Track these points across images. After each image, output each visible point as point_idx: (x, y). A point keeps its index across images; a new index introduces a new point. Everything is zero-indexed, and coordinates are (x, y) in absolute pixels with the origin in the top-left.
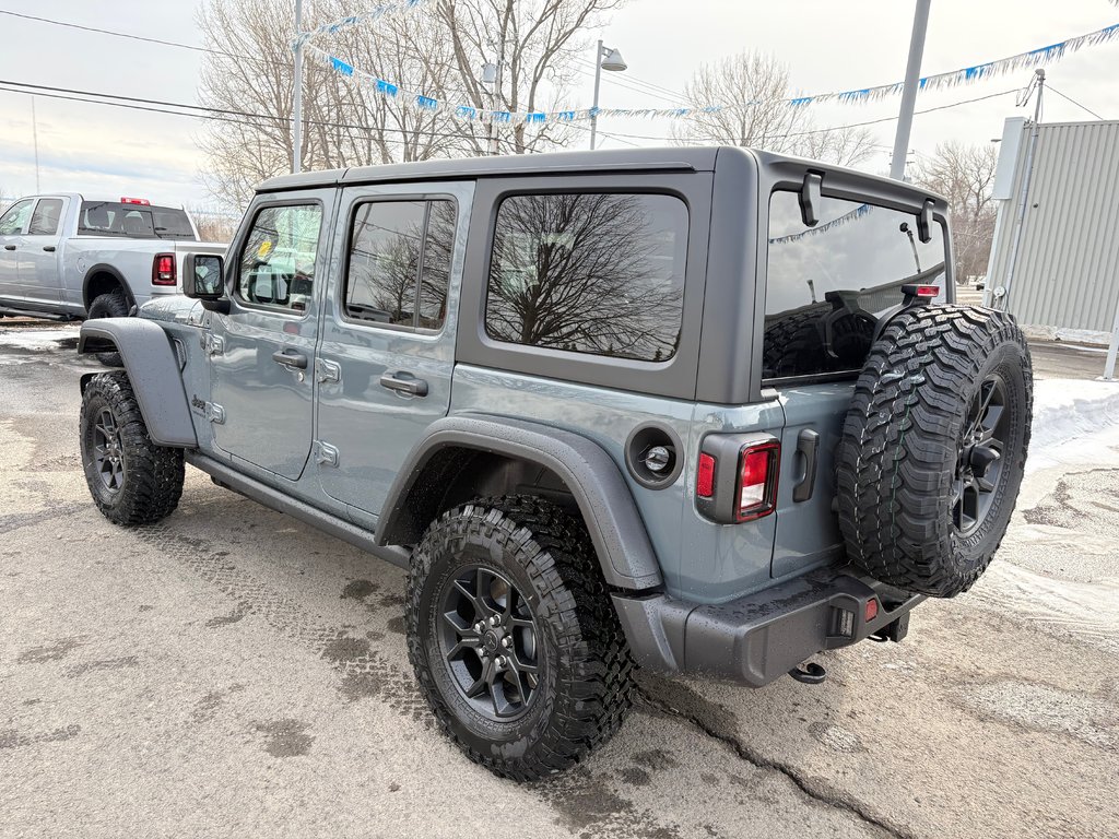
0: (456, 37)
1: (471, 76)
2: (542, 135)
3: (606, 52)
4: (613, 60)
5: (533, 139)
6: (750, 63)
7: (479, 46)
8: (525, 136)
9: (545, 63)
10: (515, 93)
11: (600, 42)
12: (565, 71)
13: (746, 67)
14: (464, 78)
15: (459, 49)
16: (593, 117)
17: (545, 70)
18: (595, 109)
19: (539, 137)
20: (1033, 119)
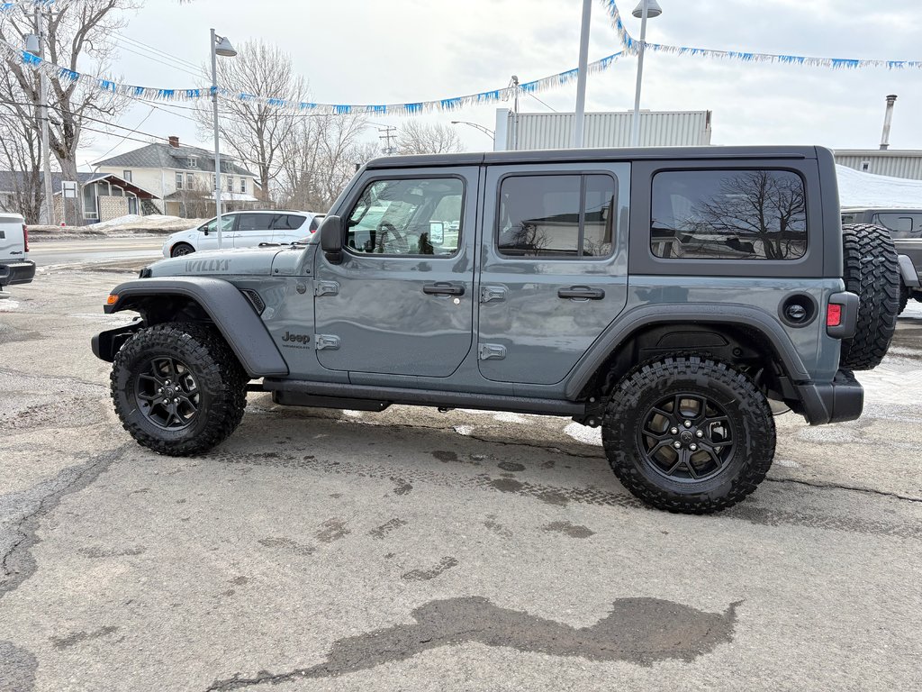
2: (88, 103)
3: (218, 39)
4: (223, 46)
6: (258, 51)
9: (82, 37)
11: (213, 30)
12: (102, 46)
13: (254, 54)
16: (214, 95)
17: (84, 44)
18: (214, 88)
19: (84, 105)
20: (513, 110)
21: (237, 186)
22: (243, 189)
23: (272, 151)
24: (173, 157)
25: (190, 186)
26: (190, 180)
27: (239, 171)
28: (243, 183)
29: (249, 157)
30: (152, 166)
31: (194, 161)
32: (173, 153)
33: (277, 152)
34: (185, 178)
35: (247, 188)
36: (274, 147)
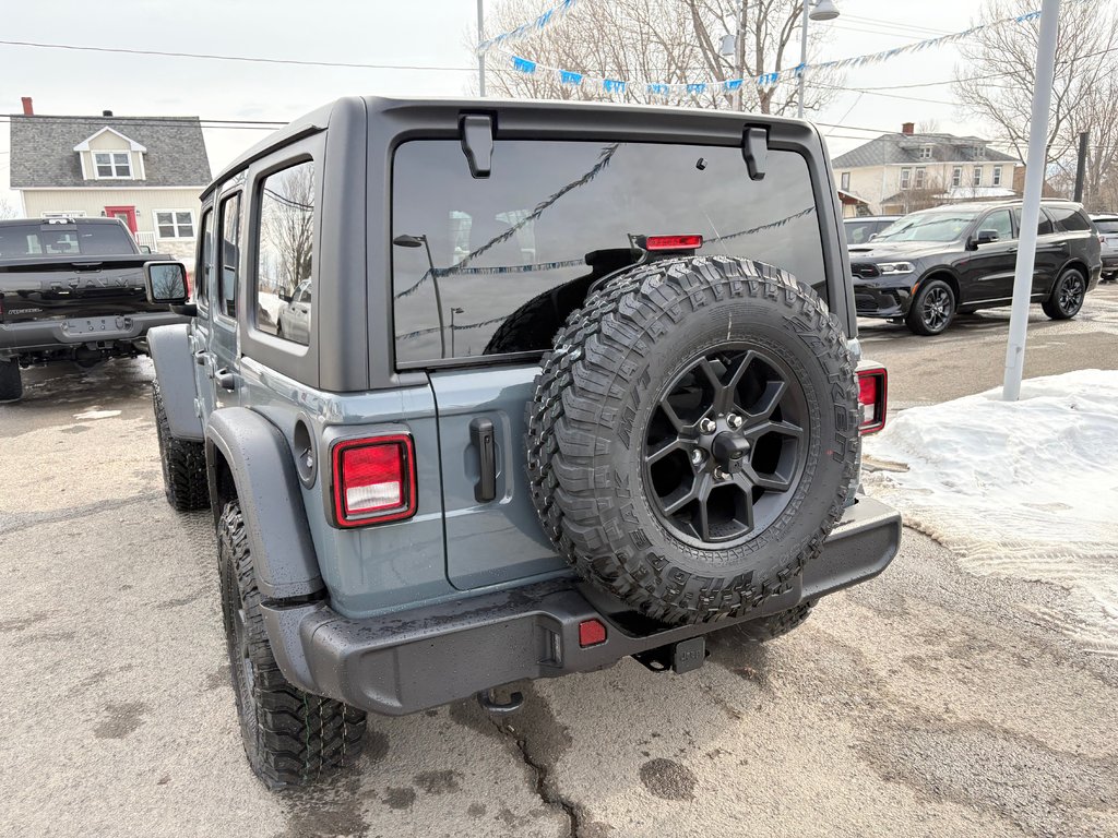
0: (695, 14)
1: (712, 51)
2: (791, 101)
4: (822, 9)
5: (781, 106)
7: (721, 18)
8: (771, 105)
9: (792, 24)
10: (760, 61)
14: (705, 53)
15: (699, 27)
19: (787, 104)
21: (987, 175)
22: (997, 181)
23: (1059, 122)
24: (903, 149)
25: (919, 183)
26: (920, 174)
27: (992, 156)
28: (997, 172)
29: (1021, 134)
30: (872, 164)
31: (928, 150)
32: (903, 144)
33: (1065, 124)
34: (913, 173)
35: (1002, 178)
36: (1061, 117)
